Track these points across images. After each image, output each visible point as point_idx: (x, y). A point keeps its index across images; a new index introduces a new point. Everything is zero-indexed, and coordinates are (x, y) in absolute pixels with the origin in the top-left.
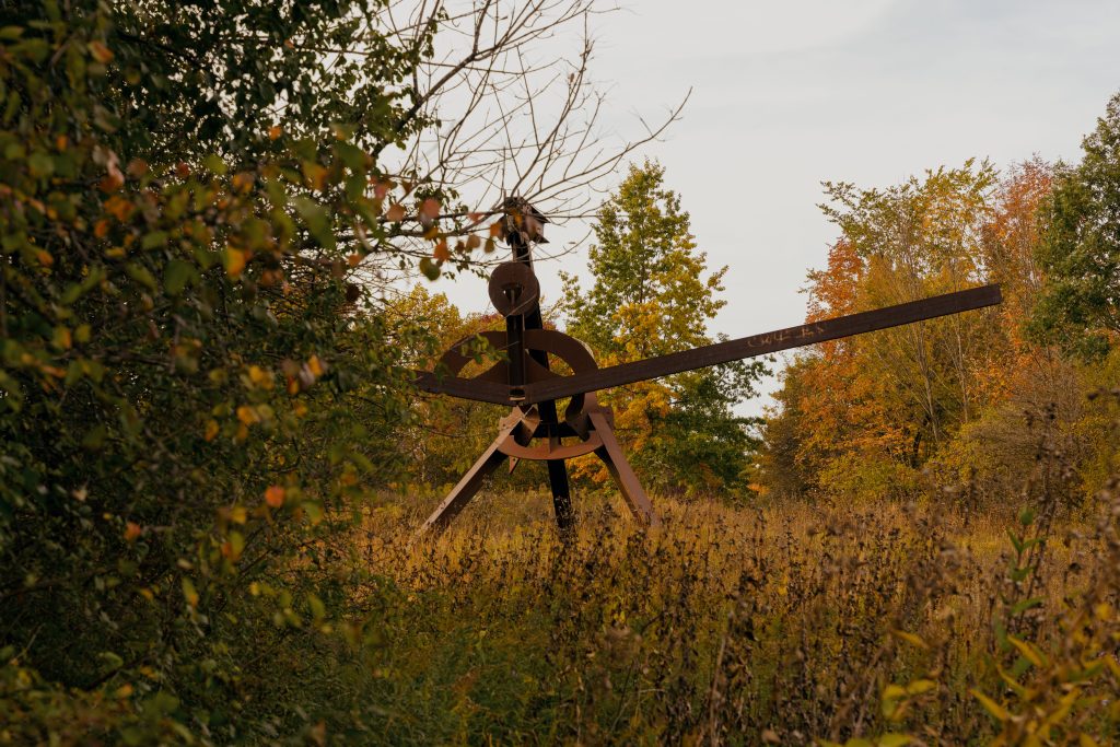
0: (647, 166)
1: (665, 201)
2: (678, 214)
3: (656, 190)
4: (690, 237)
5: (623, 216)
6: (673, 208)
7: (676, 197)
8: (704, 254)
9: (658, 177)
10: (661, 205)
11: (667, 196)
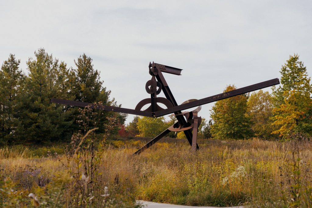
0: (295, 56)
1: (299, 64)
2: (303, 67)
3: (297, 61)
4: (306, 73)
5: (288, 69)
6: (302, 66)
7: (302, 63)
8: (310, 78)
9: (297, 58)
10: (298, 65)
11: (300, 63)
